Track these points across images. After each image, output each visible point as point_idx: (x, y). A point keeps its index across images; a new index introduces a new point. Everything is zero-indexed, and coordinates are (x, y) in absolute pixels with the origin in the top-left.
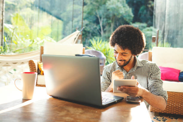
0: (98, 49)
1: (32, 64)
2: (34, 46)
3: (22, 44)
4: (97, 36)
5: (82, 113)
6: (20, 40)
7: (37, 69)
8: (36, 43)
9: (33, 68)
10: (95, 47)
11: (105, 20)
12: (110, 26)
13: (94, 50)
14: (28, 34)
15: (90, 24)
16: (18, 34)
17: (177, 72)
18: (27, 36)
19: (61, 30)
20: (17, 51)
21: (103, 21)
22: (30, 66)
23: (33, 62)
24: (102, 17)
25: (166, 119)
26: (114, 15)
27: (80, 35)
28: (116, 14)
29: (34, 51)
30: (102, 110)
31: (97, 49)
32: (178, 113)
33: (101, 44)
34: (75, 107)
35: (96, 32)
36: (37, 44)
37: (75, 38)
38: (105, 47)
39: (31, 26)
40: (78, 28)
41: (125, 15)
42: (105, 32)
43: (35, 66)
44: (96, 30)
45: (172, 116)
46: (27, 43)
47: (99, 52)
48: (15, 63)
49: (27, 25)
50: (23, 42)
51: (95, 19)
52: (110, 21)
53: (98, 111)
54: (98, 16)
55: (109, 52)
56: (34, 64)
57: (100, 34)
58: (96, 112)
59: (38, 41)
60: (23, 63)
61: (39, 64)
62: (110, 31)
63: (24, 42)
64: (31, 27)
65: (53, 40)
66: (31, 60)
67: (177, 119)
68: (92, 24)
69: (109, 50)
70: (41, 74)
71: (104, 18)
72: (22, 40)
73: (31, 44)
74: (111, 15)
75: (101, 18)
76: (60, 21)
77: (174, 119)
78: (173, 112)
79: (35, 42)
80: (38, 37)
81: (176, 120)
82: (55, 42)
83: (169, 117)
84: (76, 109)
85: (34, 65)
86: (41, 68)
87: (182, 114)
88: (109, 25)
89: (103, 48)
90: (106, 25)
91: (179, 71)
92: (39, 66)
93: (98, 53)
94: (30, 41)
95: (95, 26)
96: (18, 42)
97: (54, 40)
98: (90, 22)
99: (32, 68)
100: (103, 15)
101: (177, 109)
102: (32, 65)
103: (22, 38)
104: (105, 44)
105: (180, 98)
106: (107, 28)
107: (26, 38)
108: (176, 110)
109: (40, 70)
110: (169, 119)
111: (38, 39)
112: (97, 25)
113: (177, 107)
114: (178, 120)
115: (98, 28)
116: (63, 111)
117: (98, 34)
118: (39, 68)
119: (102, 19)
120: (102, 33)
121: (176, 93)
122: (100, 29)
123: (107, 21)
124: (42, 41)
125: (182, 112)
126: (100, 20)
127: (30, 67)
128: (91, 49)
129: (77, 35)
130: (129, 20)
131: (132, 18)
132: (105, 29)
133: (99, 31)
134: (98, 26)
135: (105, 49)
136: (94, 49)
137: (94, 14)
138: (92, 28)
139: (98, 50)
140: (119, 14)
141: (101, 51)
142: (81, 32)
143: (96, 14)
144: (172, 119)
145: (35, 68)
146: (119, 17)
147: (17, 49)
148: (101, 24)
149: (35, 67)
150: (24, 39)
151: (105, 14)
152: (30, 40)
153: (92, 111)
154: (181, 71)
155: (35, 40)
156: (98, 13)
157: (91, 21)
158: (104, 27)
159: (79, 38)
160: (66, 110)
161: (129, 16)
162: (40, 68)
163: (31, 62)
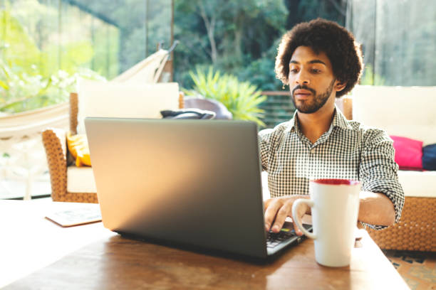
0: (212, 94)
1: (51, 140)
2: (50, 92)
3: (20, 89)
4: (201, 62)
5: (213, 285)
6: (16, 78)
7: (64, 152)
8: (57, 84)
9: (55, 150)
10: (202, 90)
11: (220, 23)
12: (233, 38)
13: (200, 97)
14: (35, 64)
15: (183, 35)
16: (9, 64)
17: (416, 147)
18: (34, 67)
19: (114, 50)
20: (8, 106)
21: (216, 27)
22: (45, 145)
23: (54, 134)
24: (214, 16)
25: (398, 263)
26: (242, 12)
27: (167, 62)
28: (246, 8)
29: (51, 106)
30: (266, 270)
31: (208, 96)
32: (424, 247)
33: (217, 82)
34: (189, 263)
35: (199, 52)
36: (60, 88)
37: (156, 70)
38: (228, 88)
39: (41, 42)
40: (163, 44)
41: (268, 11)
42: (220, 52)
43: (61, 145)
44: (200, 48)
45: (410, 257)
46: (34, 84)
47: (214, 101)
48: (7, 139)
49: (31, 40)
50: (21, 83)
51: (195, 22)
52: (233, 27)
53: (257, 273)
54: (204, 15)
55: (237, 103)
56: (56, 139)
57: (209, 58)
58: (253, 276)
59: (61, 80)
60: (26, 137)
61: (70, 139)
62: (232, 50)
63: (26, 82)
64: (40, 46)
65: (98, 76)
66: (48, 131)
67: (421, 262)
68: (190, 34)
69: (238, 96)
70: (75, 165)
71: (217, 20)
72: (21, 79)
73: (45, 89)
74: (235, 12)
75: (210, 19)
76: (113, 29)
77: (415, 263)
78: (413, 246)
79: (53, 83)
80: (60, 69)
81: (419, 264)
82: (104, 79)
83: (402, 257)
84: (192, 269)
85: (57, 144)
86: (75, 150)
87: (433, 250)
88: (231, 35)
89: (223, 91)
90: (223, 36)
91: (421, 143)
92: (70, 145)
93: (213, 104)
94: (42, 80)
95: (197, 39)
96: (11, 84)
97: (102, 75)
98: (185, 29)
99: (52, 151)
100: (216, 11)
101: (422, 239)
102: (52, 143)
103: (19, 74)
104: (227, 82)
105: (430, 211)
106: (225, 43)
107: (30, 73)
108: (421, 242)
109: (74, 154)
110: (404, 262)
111: (62, 73)
112: (201, 37)
113: (423, 234)
114: (424, 263)
115: (204, 44)
116: (160, 279)
117: (205, 57)
118: (71, 149)
119: (213, 23)
120: (214, 55)
121: (420, 201)
122: (209, 47)
123: (225, 26)
124: (72, 79)
125: (433, 245)
126: (207, 25)
127: (47, 149)
128: (193, 95)
129: (161, 62)
130: (279, 22)
131: (284, 19)
132: (221, 46)
133: (208, 51)
134: (205, 38)
135: (227, 94)
136: (201, 94)
137: (193, 8)
138: (190, 44)
139: (211, 98)
140: (254, 8)
141: (218, 99)
142: (169, 53)
143: (198, 9)
144: (411, 262)
145: (60, 151)
146: (254, 15)
147: (9, 102)
148: (211, 34)
149: (60, 149)
150: (24, 75)
151: (221, 9)
152: (40, 77)
153: (240, 273)
154: (424, 145)
155: (53, 78)
156: (202, 7)
157: (186, 26)
158: (218, 41)
159: (165, 70)
160: (166, 275)
161: (278, 13)
162: (73, 148)
163: (50, 135)
